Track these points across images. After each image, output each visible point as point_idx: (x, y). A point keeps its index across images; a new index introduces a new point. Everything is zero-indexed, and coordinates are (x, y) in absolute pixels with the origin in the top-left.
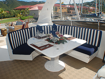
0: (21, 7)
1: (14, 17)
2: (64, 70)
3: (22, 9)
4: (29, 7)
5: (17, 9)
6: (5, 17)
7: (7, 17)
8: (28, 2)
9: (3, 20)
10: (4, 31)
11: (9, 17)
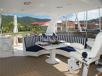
0: (35, 23)
1: (29, 30)
2: (59, 63)
3: (36, 25)
4: (42, 23)
5: (31, 25)
6: (21, 30)
7: (23, 31)
8: (41, 19)
9: (20, 32)
10: (20, 39)
11: (25, 31)
